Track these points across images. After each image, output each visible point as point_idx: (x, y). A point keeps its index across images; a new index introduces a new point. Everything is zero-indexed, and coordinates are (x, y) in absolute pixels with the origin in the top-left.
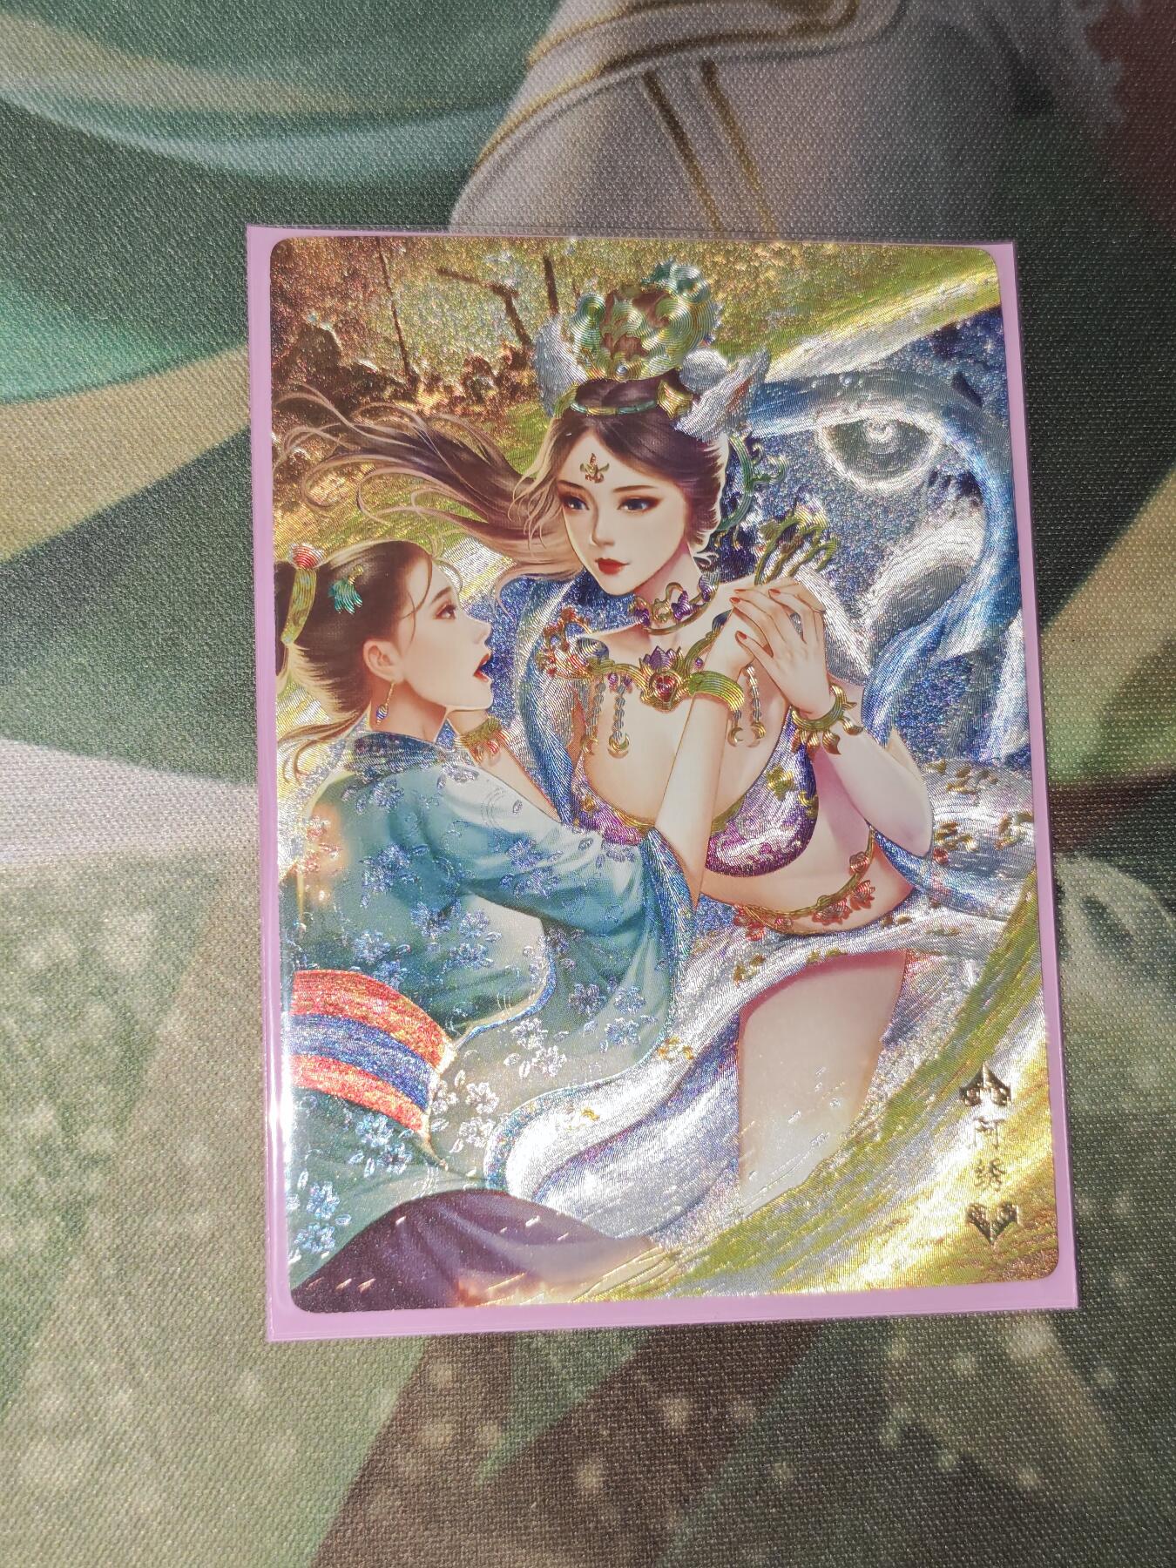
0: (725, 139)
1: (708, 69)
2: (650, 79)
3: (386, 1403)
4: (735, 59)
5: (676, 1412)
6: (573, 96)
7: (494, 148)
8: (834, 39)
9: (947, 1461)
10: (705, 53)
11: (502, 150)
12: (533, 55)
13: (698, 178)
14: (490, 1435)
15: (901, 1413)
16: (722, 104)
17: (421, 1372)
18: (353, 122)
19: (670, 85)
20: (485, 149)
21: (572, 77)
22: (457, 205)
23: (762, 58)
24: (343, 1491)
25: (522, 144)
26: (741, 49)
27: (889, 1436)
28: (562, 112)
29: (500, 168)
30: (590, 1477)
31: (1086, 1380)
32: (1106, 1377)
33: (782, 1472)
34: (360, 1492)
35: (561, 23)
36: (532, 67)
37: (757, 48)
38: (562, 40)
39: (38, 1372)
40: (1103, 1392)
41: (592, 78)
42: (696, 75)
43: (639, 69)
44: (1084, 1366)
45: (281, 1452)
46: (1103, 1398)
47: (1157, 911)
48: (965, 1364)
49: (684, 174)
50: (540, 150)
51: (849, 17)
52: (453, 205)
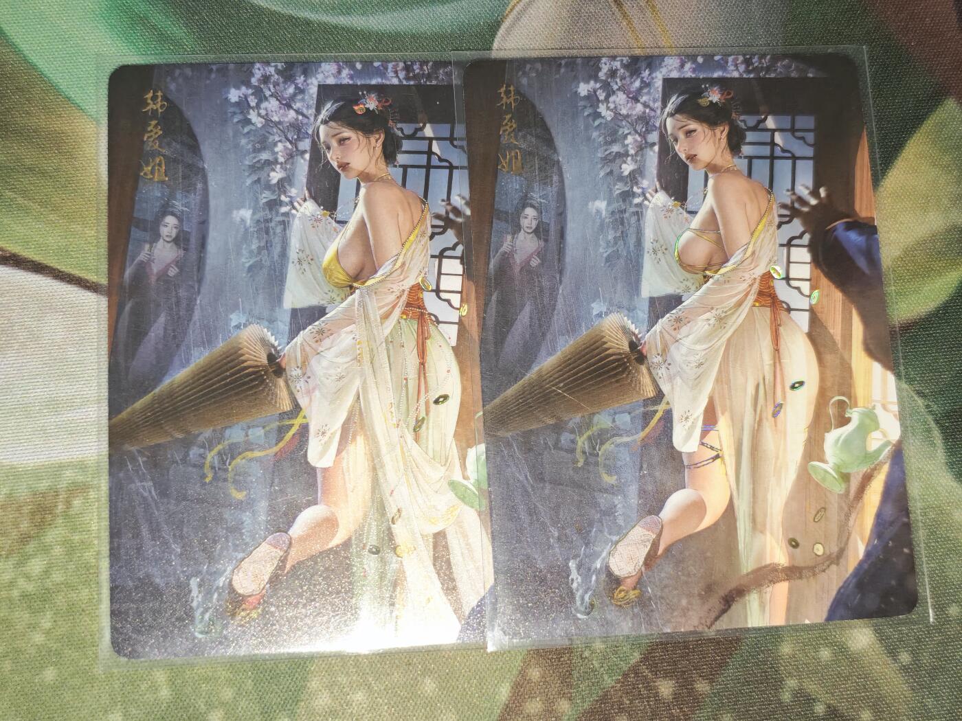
3: (504, 692)
5: (666, 688)
7: (513, 7)
9: (820, 709)
11: (518, 8)
13: (625, 15)
14: (564, 706)
15: (792, 683)
17: (522, 673)
20: (508, 9)
22: (496, 40)
25: (528, 5)
27: (786, 697)
29: (518, 19)
31: (895, 660)
32: (905, 658)
39: (314, 684)
40: (904, 666)
44: (893, 653)
46: (905, 669)
47: (912, 397)
48: (825, 654)
49: (618, 15)
50: (539, 7)
52: (493, 40)
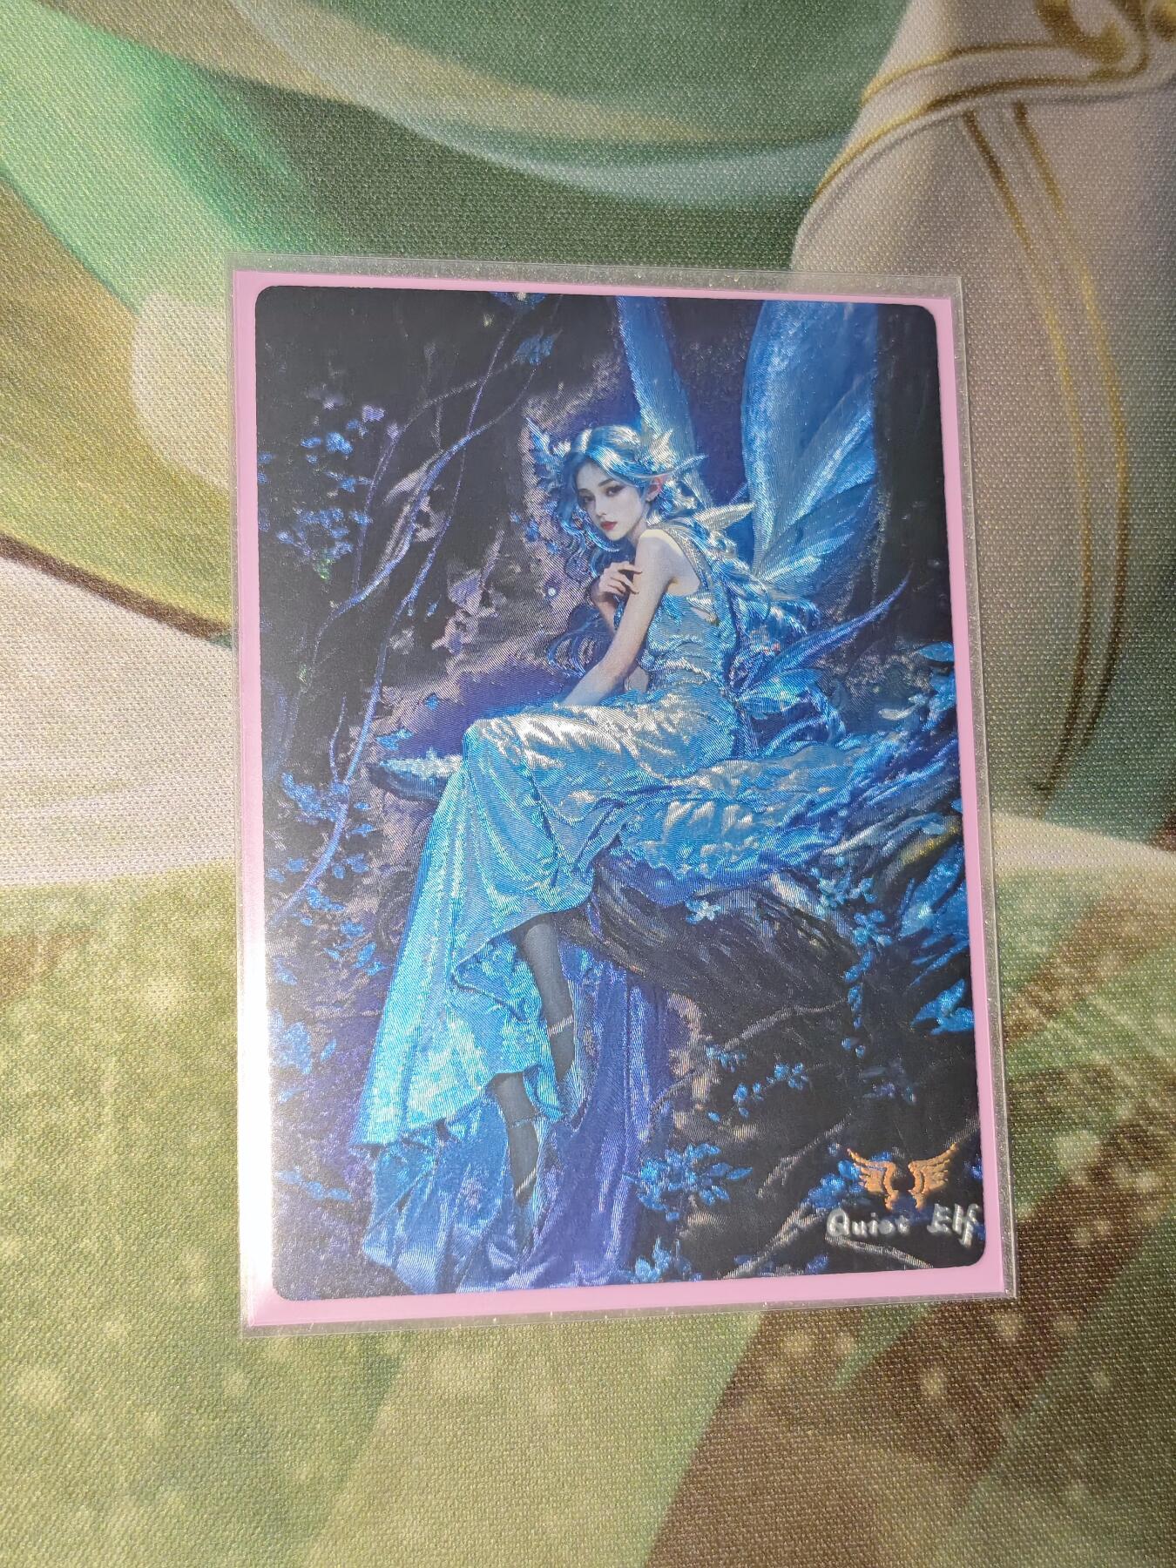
0: (1035, 175)
1: (1020, 110)
2: (969, 118)
4: (1043, 101)
5: (1007, 1326)
6: (900, 133)
7: (831, 178)
8: (1130, 85)
10: (1019, 94)
11: (841, 178)
12: (868, 92)
13: (1011, 208)
14: (844, 1345)
16: (1032, 142)
18: (708, 150)
19: (987, 123)
21: (900, 116)
23: (1065, 100)
24: (715, 1398)
25: (856, 174)
26: (1047, 92)
28: (891, 147)
29: (837, 196)
30: (933, 1384)
33: (1101, 1380)
34: (732, 1396)
35: (892, 63)
36: (864, 105)
37: (1059, 92)
38: (891, 81)
41: (917, 117)
42: (1009, 114)
43: (959, 108)
45: (661, 1360)
50: (873, 181)
51: (1142, 66)
